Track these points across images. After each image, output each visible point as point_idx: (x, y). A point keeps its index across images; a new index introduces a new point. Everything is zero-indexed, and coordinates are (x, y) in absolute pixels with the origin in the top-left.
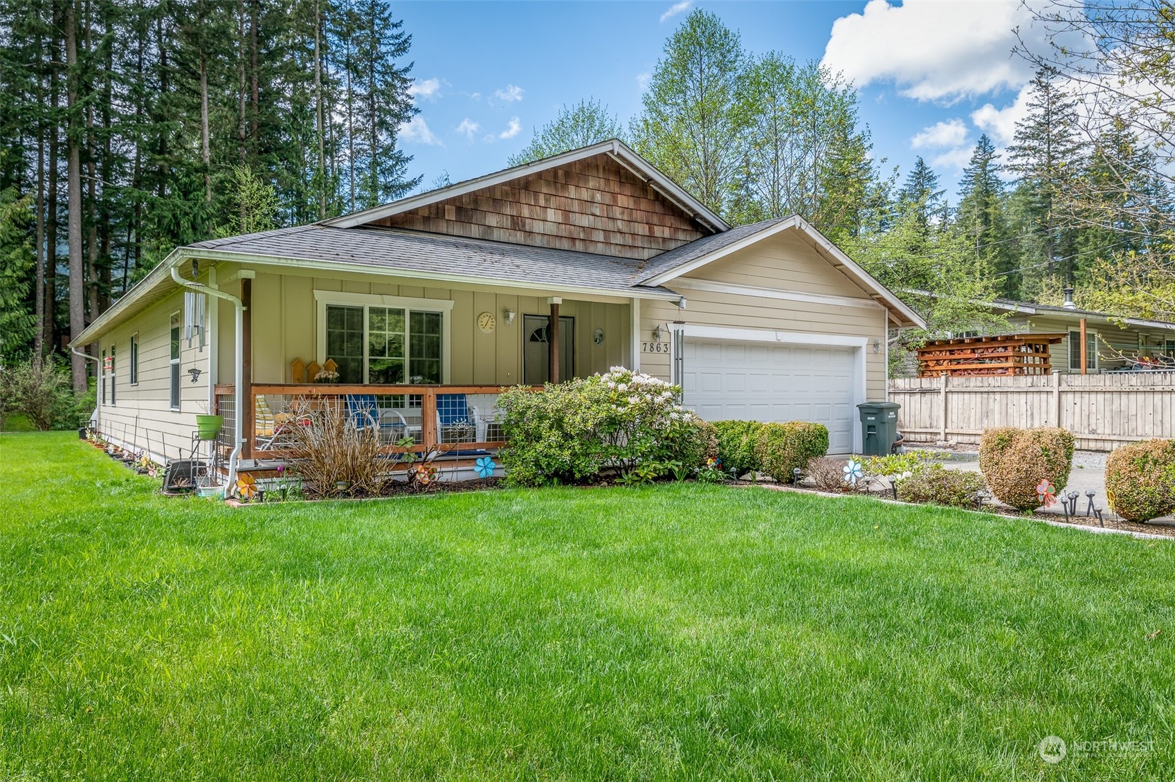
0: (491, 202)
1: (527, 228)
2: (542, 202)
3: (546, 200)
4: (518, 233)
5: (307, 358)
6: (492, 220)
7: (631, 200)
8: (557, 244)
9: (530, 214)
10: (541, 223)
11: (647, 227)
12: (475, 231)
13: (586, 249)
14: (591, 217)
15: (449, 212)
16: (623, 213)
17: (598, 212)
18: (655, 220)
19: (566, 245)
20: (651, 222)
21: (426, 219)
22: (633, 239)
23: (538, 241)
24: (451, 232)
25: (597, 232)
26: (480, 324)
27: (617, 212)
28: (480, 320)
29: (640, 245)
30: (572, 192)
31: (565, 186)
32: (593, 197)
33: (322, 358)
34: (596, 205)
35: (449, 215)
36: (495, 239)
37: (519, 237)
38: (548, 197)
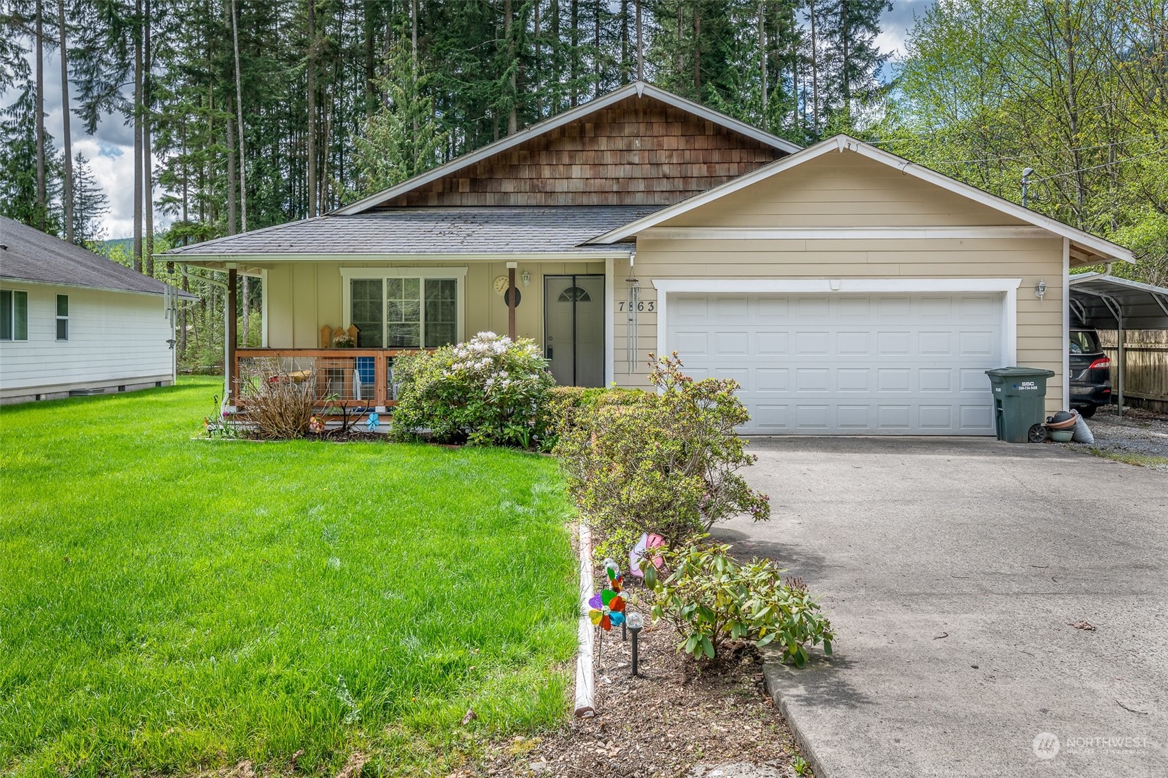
0: (507, 169)
1: (548, 189)
2: (566, 160)
3: (571, 157)
4: (539, 195)
5: (335, 325)
6: (508, 186)
7: (682, 140)
8: (585, 200)
9: (552, 174)
10: (565, 181)
11: (705, 167)
12: (490, 199)
13: (621, 201)
14: (628, 166)
15: (462, 185)
16: (671, 156)
17: (636, 160)
18: (716, 156)
19: (595, 200)
20: (709, 160)
21: (441, 195)
22: (685, 183)
23: (562, 200)
24: (465, 202)
25: (636, 181)
26: (495, 287)
27: (662, 157)
28: (495, 283)
29: (694, 187)
30: (603, 144)
31: (594, 139)
32: (630, 144)
33: (347, 323)
34: (634, 152)
35: (462, 189)
36: (512, 204)
37: (540, 199)
38: (572, 154)
